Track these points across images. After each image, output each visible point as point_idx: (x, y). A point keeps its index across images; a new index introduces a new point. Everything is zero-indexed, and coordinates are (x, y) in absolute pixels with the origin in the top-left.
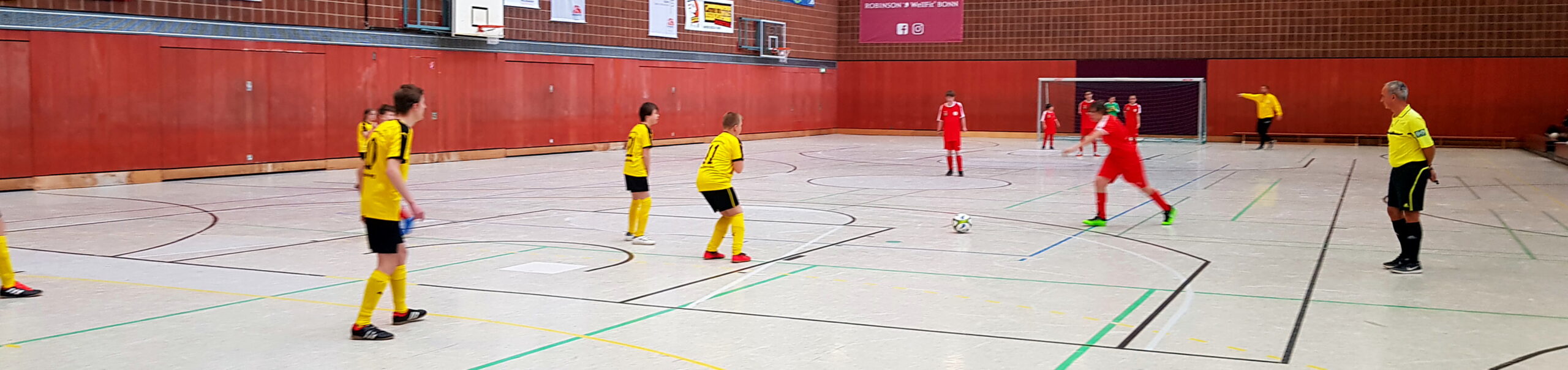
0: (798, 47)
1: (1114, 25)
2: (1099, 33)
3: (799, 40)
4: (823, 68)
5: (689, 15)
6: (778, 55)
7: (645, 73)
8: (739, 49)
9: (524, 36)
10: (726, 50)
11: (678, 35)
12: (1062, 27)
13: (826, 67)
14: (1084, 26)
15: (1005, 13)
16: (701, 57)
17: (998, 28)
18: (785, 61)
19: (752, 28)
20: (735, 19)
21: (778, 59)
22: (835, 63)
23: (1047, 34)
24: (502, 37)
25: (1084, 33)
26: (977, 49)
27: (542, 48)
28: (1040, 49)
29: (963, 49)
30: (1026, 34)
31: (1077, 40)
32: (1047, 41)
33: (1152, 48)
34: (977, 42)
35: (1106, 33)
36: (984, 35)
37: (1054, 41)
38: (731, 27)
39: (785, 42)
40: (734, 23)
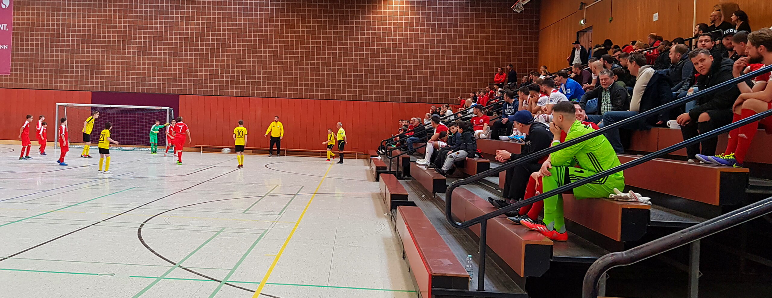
1: (118, 68)
2: (108, 73)
12: (82, 67)
14: (97, 67)
15: (42, 56)
17: (36, 66)
23: (72, 72)
25: (97, 73)
26: (21, 80)
28: (66, 82)
29: (11, 80)
30: (56, 71)
31: (92, 77)
32: (71, 77)
33: (143, 85)
34: (21, 75)
35: (113, 73)
36: (26, 70)
37: (76, 77)
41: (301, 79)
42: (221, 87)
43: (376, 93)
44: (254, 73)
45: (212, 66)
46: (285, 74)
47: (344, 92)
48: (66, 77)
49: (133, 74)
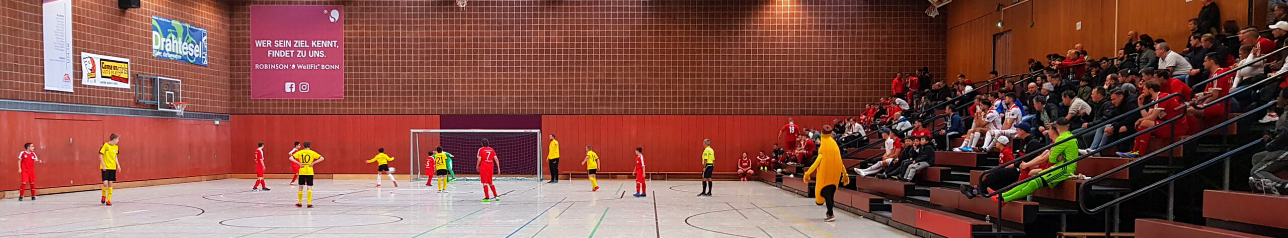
0: (193, 102)
1: (470, 87)
2: (458, 93)
3: (194, 95)
4: (218, 120)
5: (86, 71)
6: (175, 109)
7: (41, 125)
8: (136, 103)
10: (123, 104)
11: (74, 89)
12: (428, 88)
13: (221, 120)
14: (446, 87)
15: (380, 76)
16: (99, 110)
17: (374, 88)
18: (182, 114)
19: (148, 84)
20: (132, 75)
21: (176, 113)
22: (228, 116)
23: (416, 93)
25: (446, 93)
26: (356, 105)
28: (410, 105)
29: (345, 105)
30: (398, 93)
31: (440, 99)
32: (416, 99)
33: (499, 105)
34: (357, 99)
35: (464, 93)
36: (362, 93)
37: (421, 99)
38: (128, 83)
39: (181, 97)
40: (131, 79)
41: (681, 93)
42: (590, 105)
43: (767, 106)
44: (626, 87)
45: (578, 81)
46: (662, 87)
47: (730, 105)
48: (410, 99)
49: (488, 93)
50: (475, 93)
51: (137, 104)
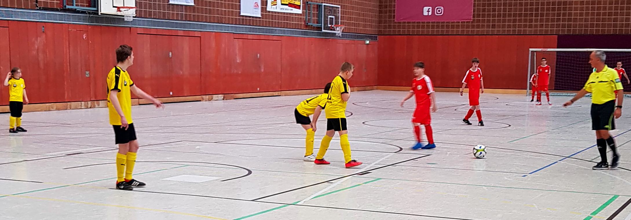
0: (349, 24)
1: (587, 9)
2: (576, 14)
3: (350, 19)
4: (368, 40)
6: (335, 30)
7: (237, 43)
9: (150, 14)
10: (297, 26)
11: (262, 15)
12: (548, 9)
13: (370, 40)
14: (565, 9)
16: (278, 32)
18: (340, 35)
19: (316, 10)
20: (304, 3)
21: (335, 34)
22: (377, 37)
23: (536, 15)
24: (135, 16)
25: (564, 15)
26: (483, 26)
27: (162, 24)
28: (530, 26)
29: (473, 27)
30: (520, 15)
31: (558, 20)
32: (536, 21)
33: (615, 26)
34: (484, 21)
35: (581, 14)
36: (489, 15)
37: (541, 20)
38: (300, 9)
39: (340, 21)
40: (303, 6)
48: (531, 21)
49: (604, 14)
50: (593, 14)
51: (307, 26)
